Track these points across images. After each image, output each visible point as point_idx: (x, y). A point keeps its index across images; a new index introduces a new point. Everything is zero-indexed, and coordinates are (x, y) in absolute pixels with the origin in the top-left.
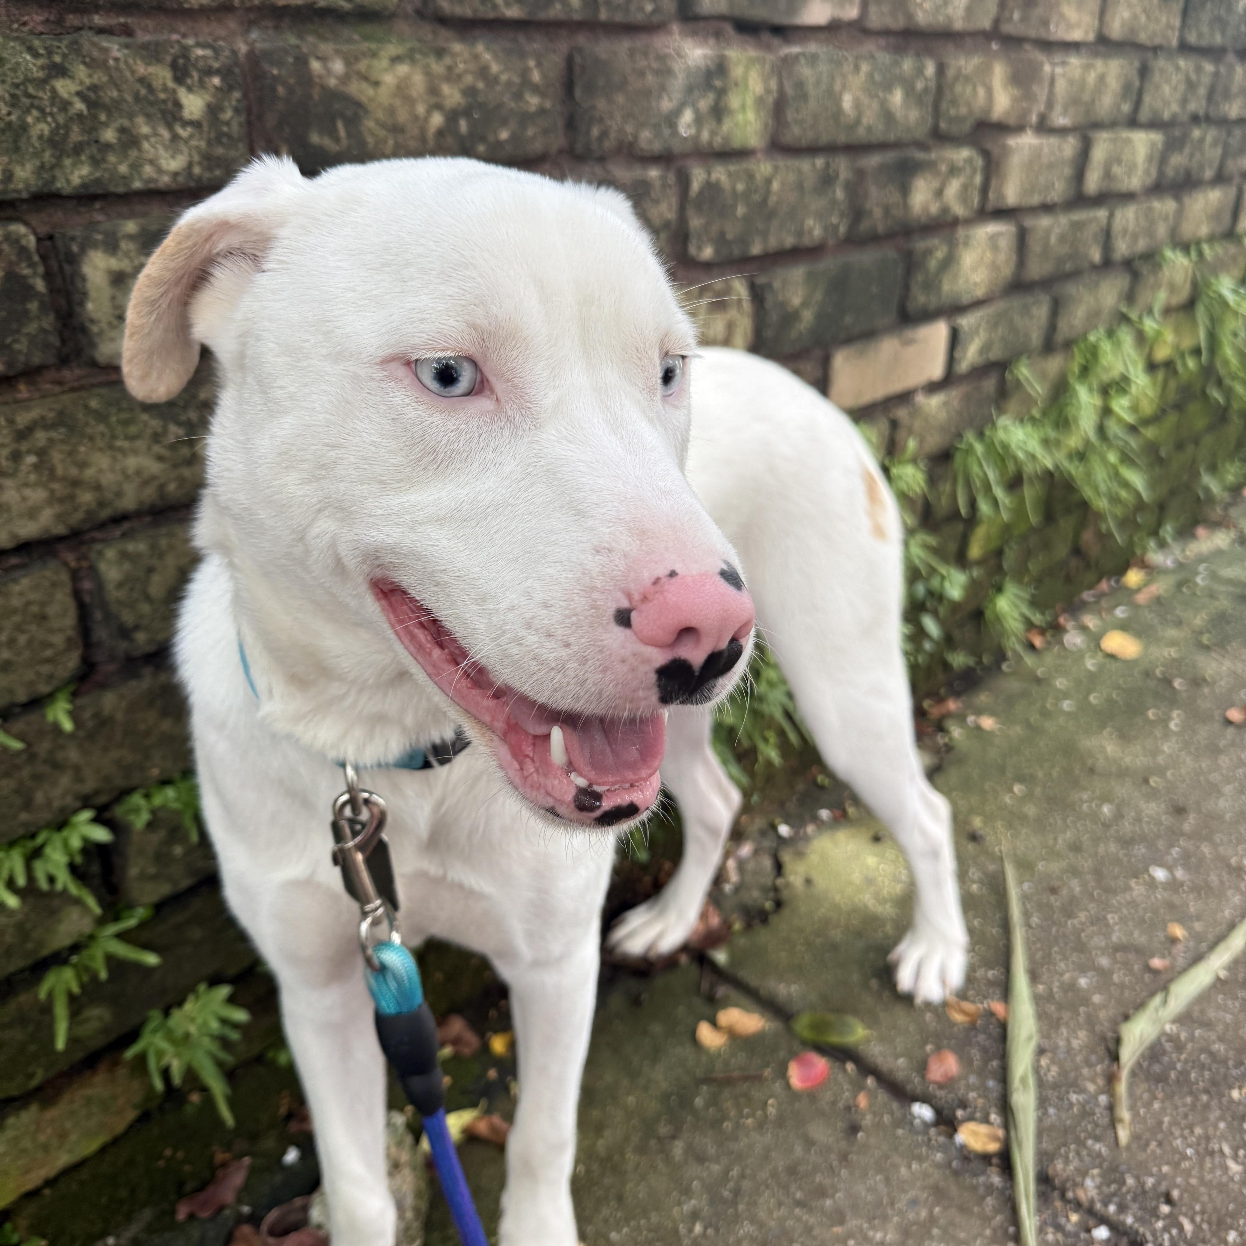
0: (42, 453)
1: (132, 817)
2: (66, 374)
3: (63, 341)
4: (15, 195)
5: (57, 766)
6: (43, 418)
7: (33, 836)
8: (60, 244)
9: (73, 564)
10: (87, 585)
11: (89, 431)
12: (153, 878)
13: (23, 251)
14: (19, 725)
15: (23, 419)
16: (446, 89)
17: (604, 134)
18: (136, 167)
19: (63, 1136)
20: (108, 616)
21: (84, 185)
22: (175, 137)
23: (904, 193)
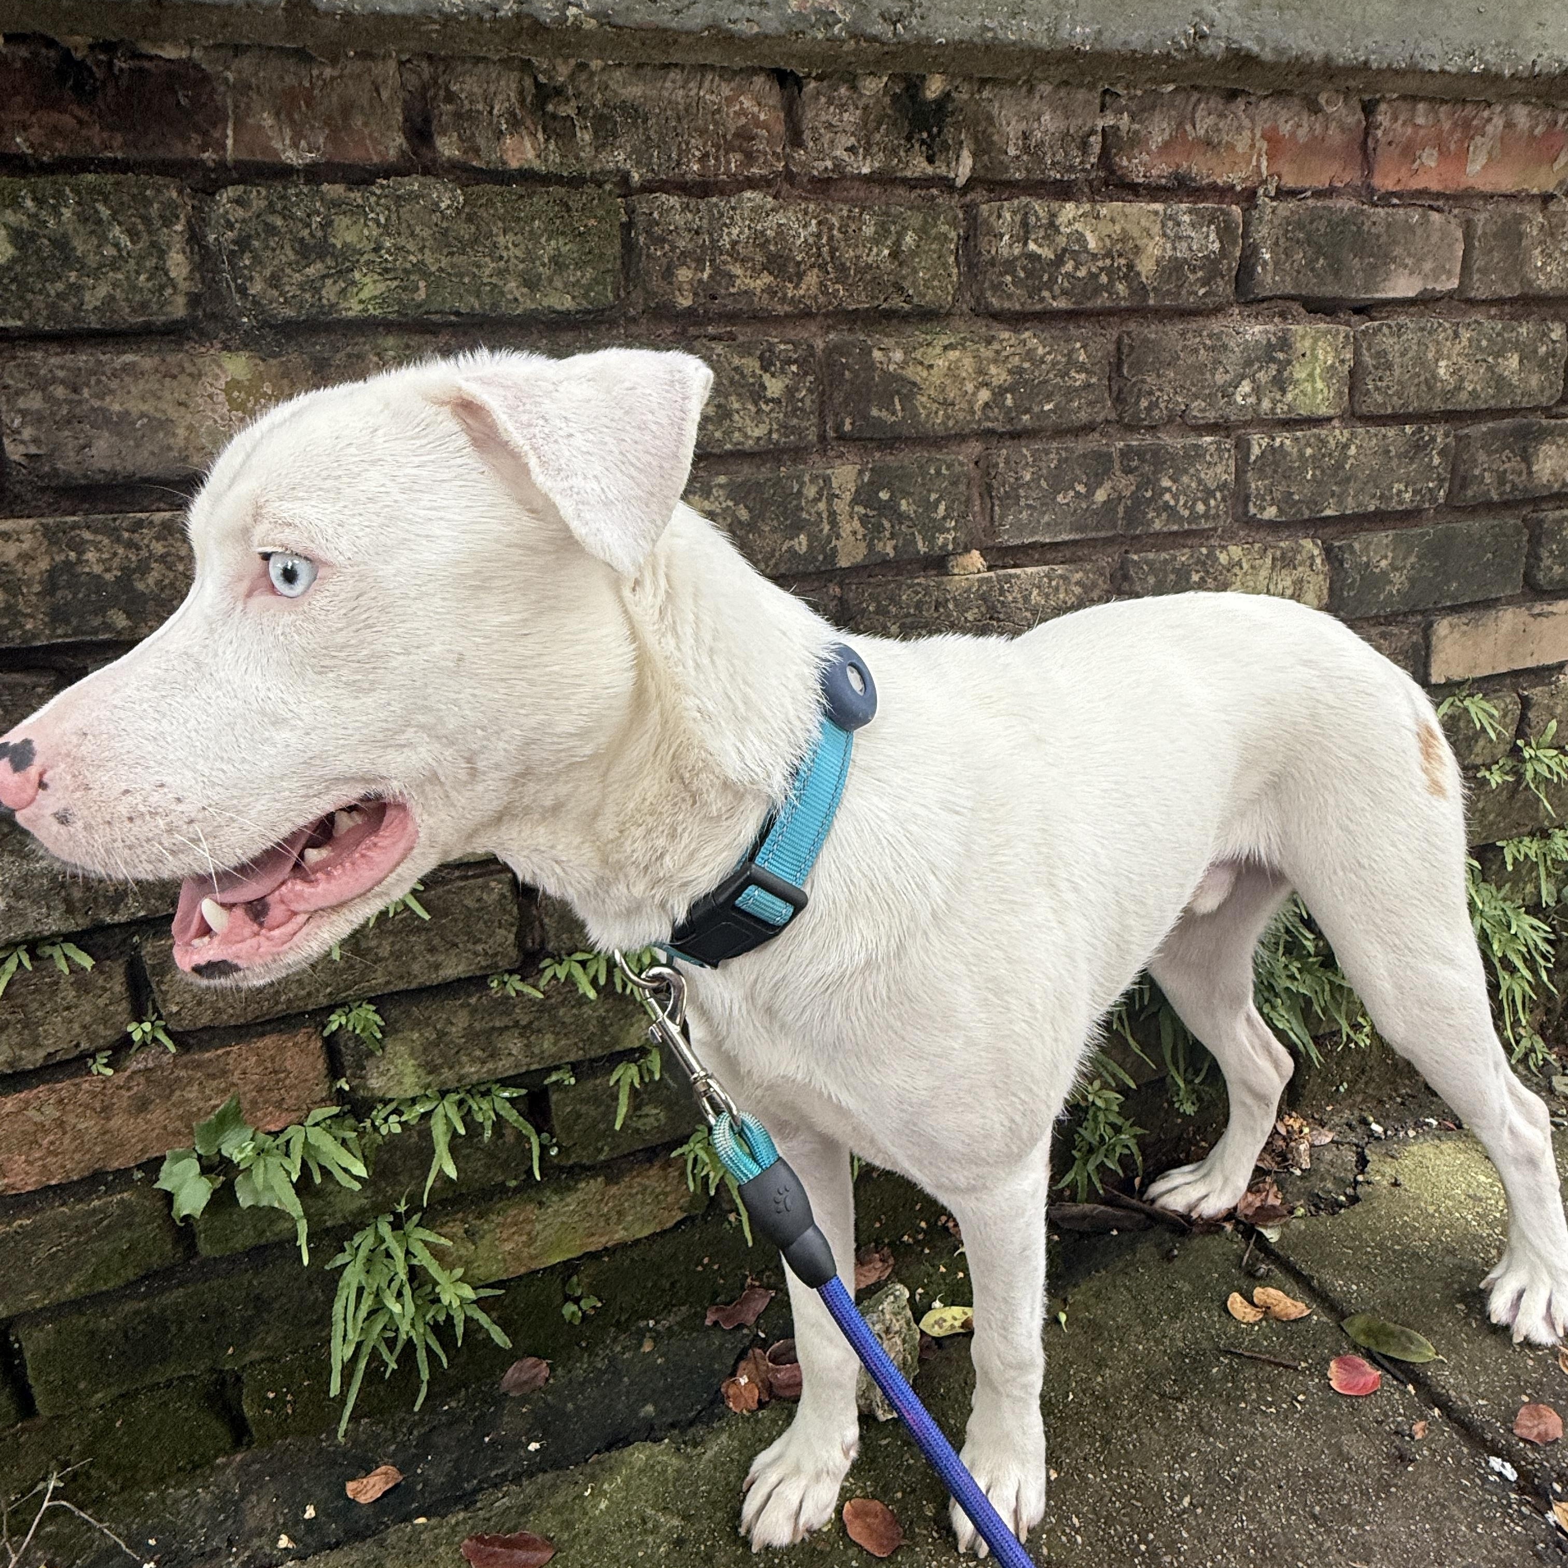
16: (993, 370)
17: (1153, 406)
18: (728, 433)
19: (621, 1214)
22: (759, 411)
23: (1527, 459)
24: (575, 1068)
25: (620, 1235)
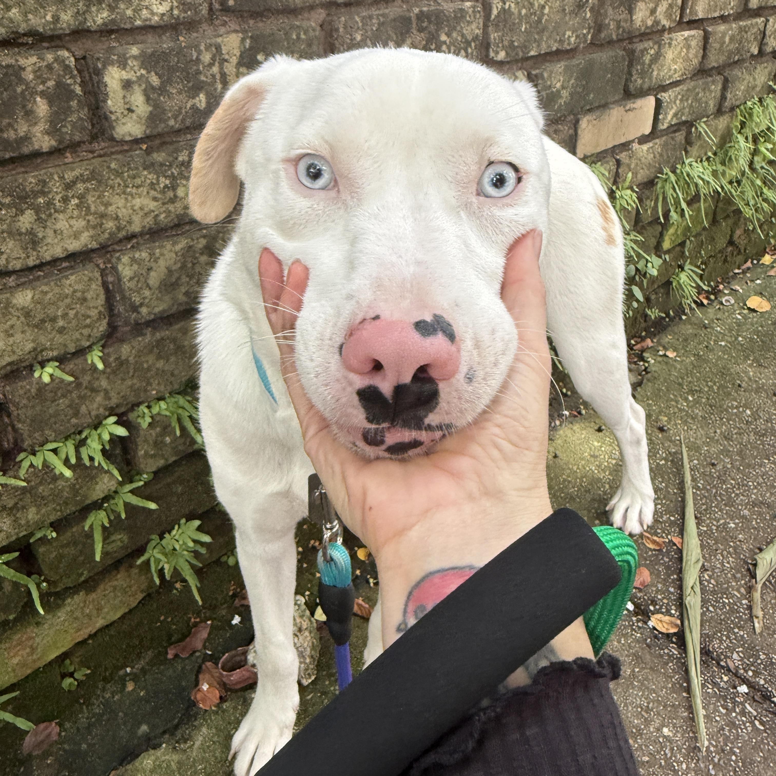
0: (81, 197)
1: (139, 420)
2: (95, 146)
3: (93, 125)
4: (61, 32)
5: (94, 390)
6: (82, 175)
7: (80, 433)
8: (90, 62)
9: (102, 266)
10: (110, 279)
11: (111, 182)
12: (152, 456)
13: (67, 67)
14: (70, 366)
15: (69, 176)
18: (137, 11)
19: (99, 610)
20: (124, 298)
21: (105, 24)
23: (631, 11)
24: (54, 526)
25: (100, 623)
